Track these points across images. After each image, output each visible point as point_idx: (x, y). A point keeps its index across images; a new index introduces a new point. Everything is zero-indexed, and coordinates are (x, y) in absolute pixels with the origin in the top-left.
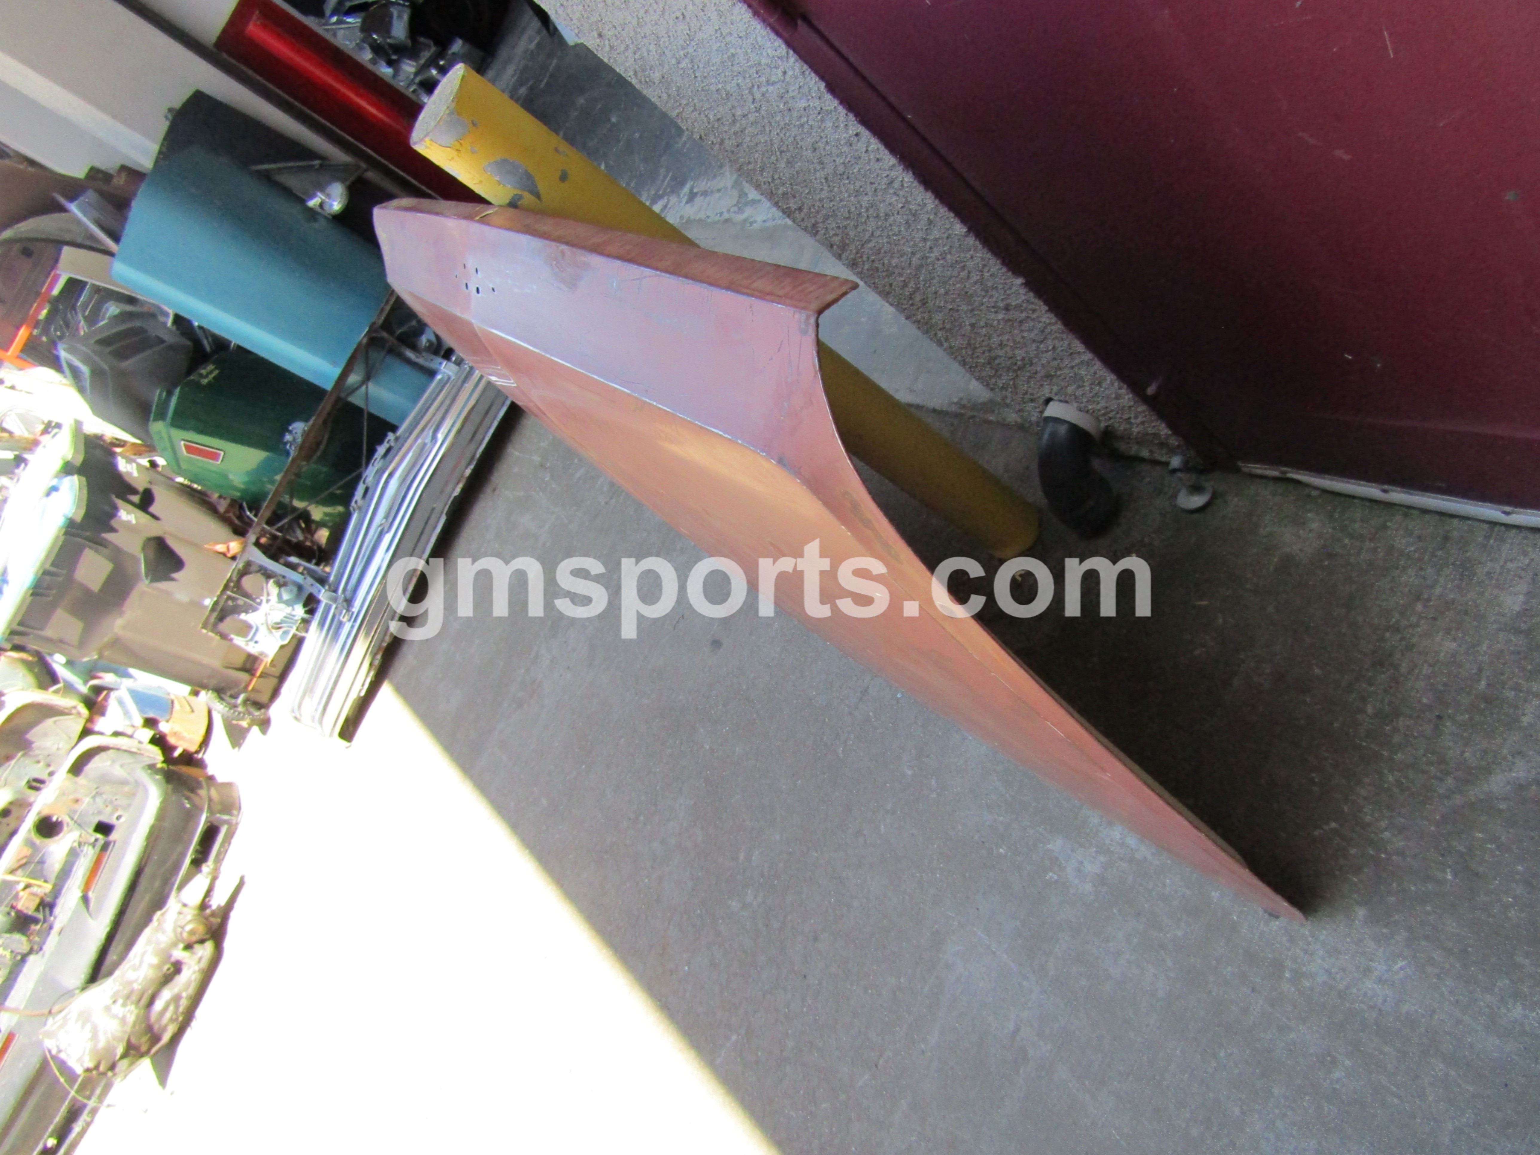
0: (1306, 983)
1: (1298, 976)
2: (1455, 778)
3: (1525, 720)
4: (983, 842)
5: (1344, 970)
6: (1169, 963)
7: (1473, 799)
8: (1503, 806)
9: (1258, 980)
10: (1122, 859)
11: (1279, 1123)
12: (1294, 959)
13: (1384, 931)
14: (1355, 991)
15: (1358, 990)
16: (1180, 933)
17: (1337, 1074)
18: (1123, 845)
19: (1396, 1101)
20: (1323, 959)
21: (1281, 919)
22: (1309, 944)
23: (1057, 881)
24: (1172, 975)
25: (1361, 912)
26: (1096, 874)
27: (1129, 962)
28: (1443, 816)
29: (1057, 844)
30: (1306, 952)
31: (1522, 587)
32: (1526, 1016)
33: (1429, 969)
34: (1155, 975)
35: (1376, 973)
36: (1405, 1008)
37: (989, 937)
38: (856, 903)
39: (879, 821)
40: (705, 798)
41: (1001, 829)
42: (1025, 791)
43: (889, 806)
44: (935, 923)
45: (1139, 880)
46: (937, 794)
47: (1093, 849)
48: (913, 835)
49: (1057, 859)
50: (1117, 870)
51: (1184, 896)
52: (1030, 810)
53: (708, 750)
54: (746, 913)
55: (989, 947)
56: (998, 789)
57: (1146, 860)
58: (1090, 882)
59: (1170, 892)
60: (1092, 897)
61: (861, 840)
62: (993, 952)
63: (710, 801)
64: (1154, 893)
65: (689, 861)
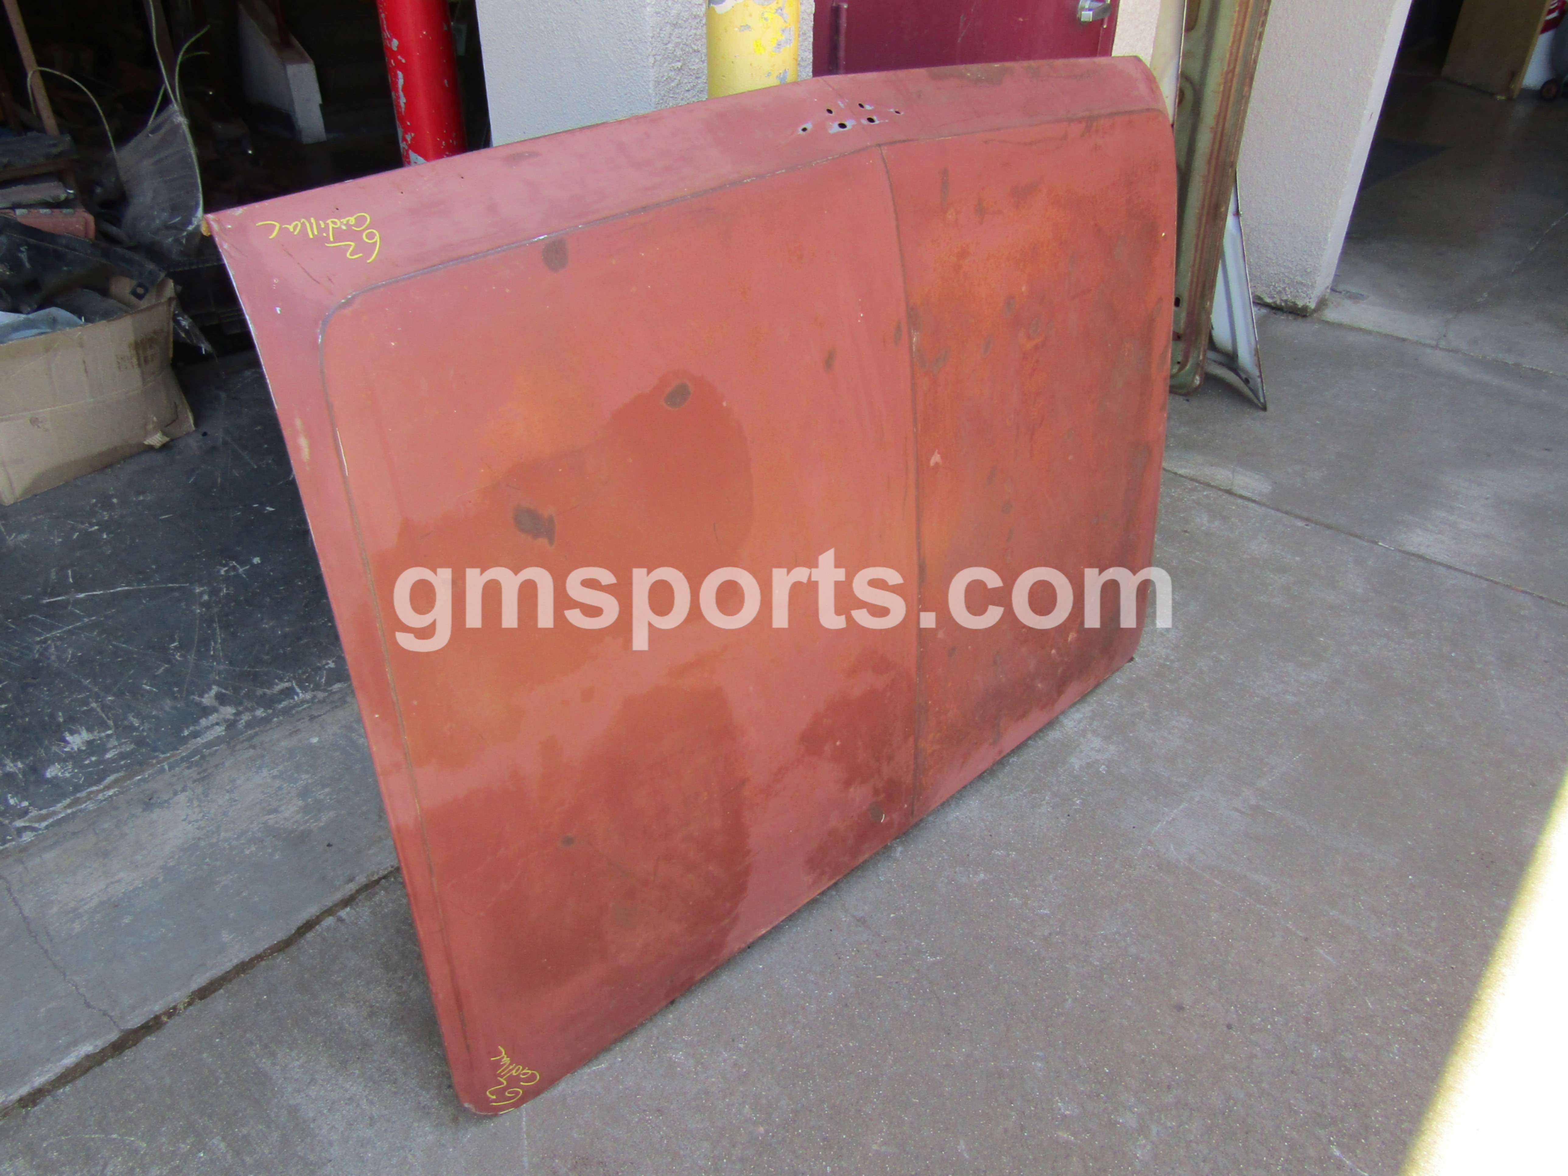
4: (1068, 816)
6: (1167, 713)
9: (1173, 675)
10: (1091, 724)
11: (1258, 683)
16: (1146, 704)
17: (1222, 658)
18: (1080, 722)
22: (1149, 650)
23: (1107, 767)
29: (1076, 762)
30: (1154, 652)
37: (1159, 821)
38: (1133, 950)
39: (1036, 914)
41: (1057, 799)
42: (1023, 776)
43: (1018, 901)
44: (1149, 867)
45: (1107, 717)
46: (1012, 850)
47: (1081, 740)
48: (1054, 878)
49: (1087, 763)
50: (1099, 728)
51: (1119, 696)
52: (1042, 775)
54: (1154, 1126)
55: (1169, 823)
56: (1017, 797)
57: (1092, 711)
58: (1107, 746)
59: (1116, 703)
60: (1120, 746)
61: (1056, 939)
62: (1174, 820)
64: (1117, 712)
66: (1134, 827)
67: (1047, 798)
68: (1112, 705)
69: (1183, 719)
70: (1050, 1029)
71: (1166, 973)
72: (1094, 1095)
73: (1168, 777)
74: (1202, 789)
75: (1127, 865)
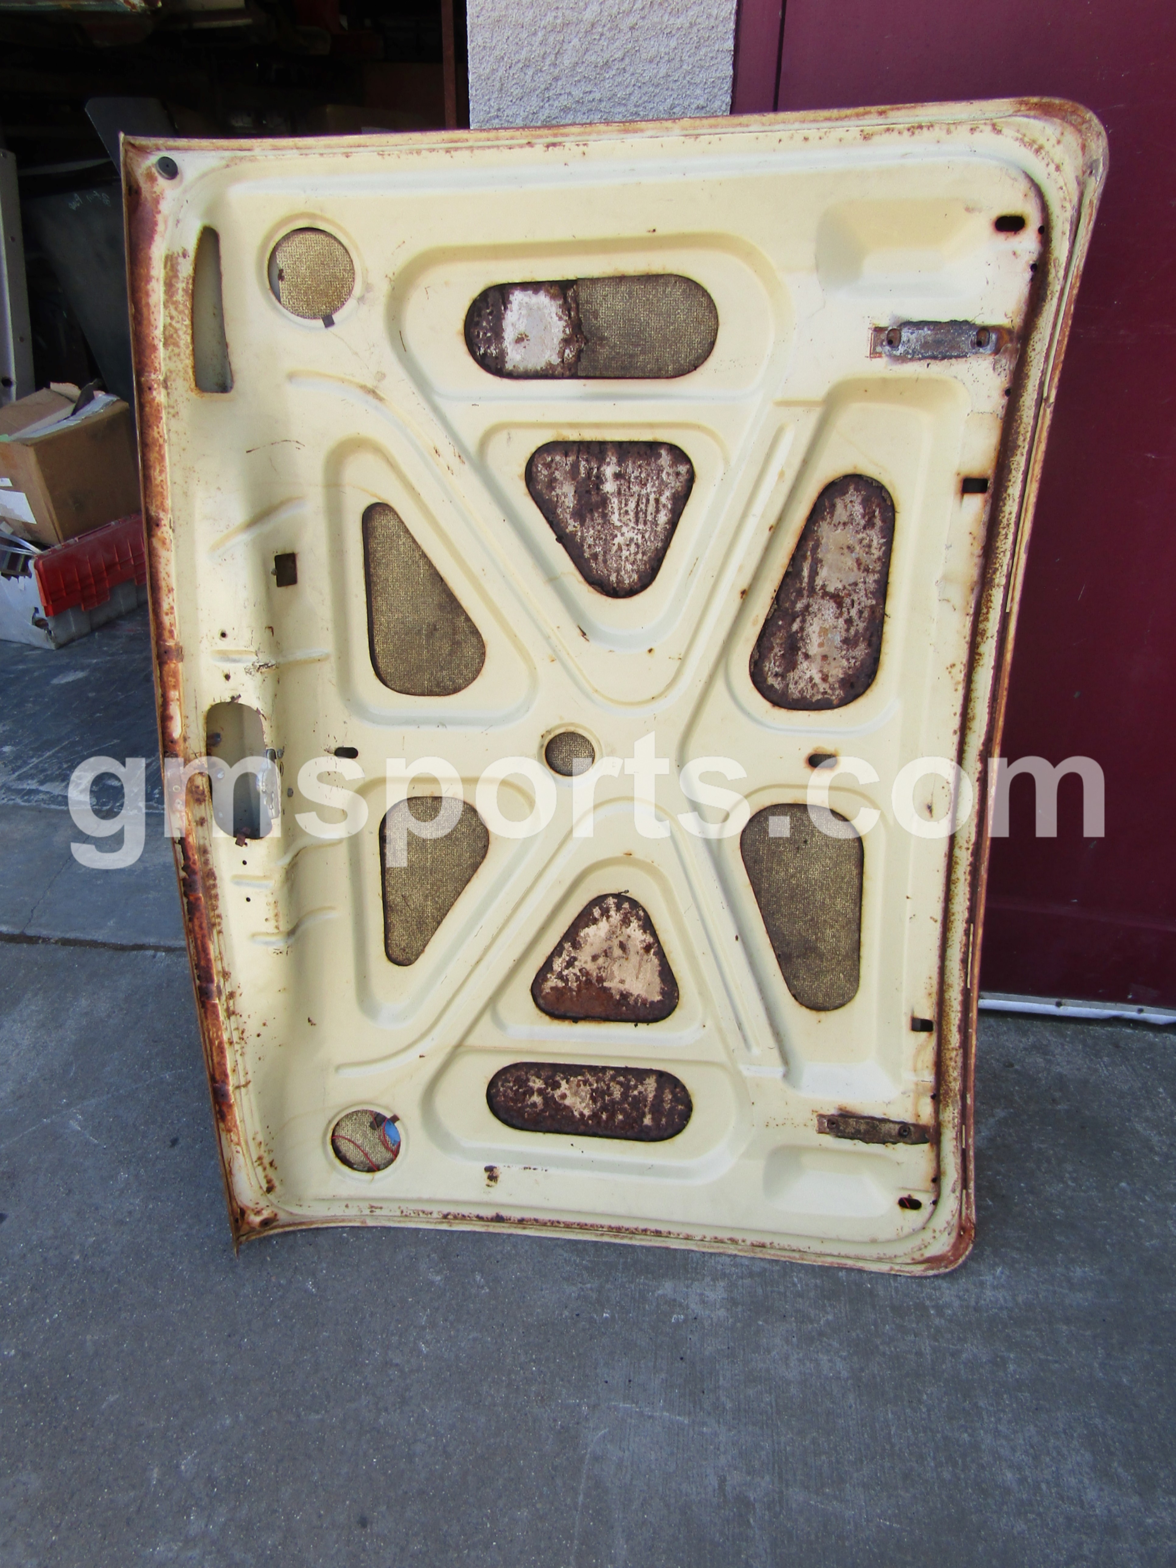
0: (948, 1312)
1: (940, 1310)
4: (578, 1315)
6: (835, 1344)
9: (914, 1325)
11: (1000, 1427)
12: (930, 1298)
14: (983, 1302)
15: (985, 1300)
16: (830, 1317)
17: (1011, 1367)
19: (1056, 1365)
20: (949, 1289)
23: (685, 1321)
24: (844, 1354)
26: (723, 1299)
27: (799, 1360)
29: (667, 1288)
30: (934, 1289)
32: (1084, 1272)
33: (1017, 1265)
34: (830, 1361)
35: (988, 1283)
36: (1020, 1299)
37: (637, 1403)
38: (419, 1447)
39: (415, 1343)
40: (28, 1424)
41: (594, 1296)
42: (604, 1252)
43: (423, 1321)
44: (555, 1421)
45: (769, 1289)
46: (489, 1287)
47: (708, 1279)
48: (475, 1340)
49: (675, 1300)
50: (743, 1287)
51: (816, 1286)
52: (620, 1267)
53: (15, 1356)
54: (198, 1551)
55: (641, 1414)
56: (570, 1260)
57: (765, 1270)
58: (721, 1307)
59: (802, 1287)
60: (730, 1320)
61: (394, 1373)
62: (650, 1417)
63: (44, 1425)
64: (788, 1294)
65: (15, 1530)
66: (606, 1382)
67: (589, 1286)
68: (794, 1285)
69: (840, 1365)
70: (274, 1413)
71: (406, 1493)
72: (211, 1481)
73: (719, 1387)
74: (730, 1430)
75: (542, 1397)
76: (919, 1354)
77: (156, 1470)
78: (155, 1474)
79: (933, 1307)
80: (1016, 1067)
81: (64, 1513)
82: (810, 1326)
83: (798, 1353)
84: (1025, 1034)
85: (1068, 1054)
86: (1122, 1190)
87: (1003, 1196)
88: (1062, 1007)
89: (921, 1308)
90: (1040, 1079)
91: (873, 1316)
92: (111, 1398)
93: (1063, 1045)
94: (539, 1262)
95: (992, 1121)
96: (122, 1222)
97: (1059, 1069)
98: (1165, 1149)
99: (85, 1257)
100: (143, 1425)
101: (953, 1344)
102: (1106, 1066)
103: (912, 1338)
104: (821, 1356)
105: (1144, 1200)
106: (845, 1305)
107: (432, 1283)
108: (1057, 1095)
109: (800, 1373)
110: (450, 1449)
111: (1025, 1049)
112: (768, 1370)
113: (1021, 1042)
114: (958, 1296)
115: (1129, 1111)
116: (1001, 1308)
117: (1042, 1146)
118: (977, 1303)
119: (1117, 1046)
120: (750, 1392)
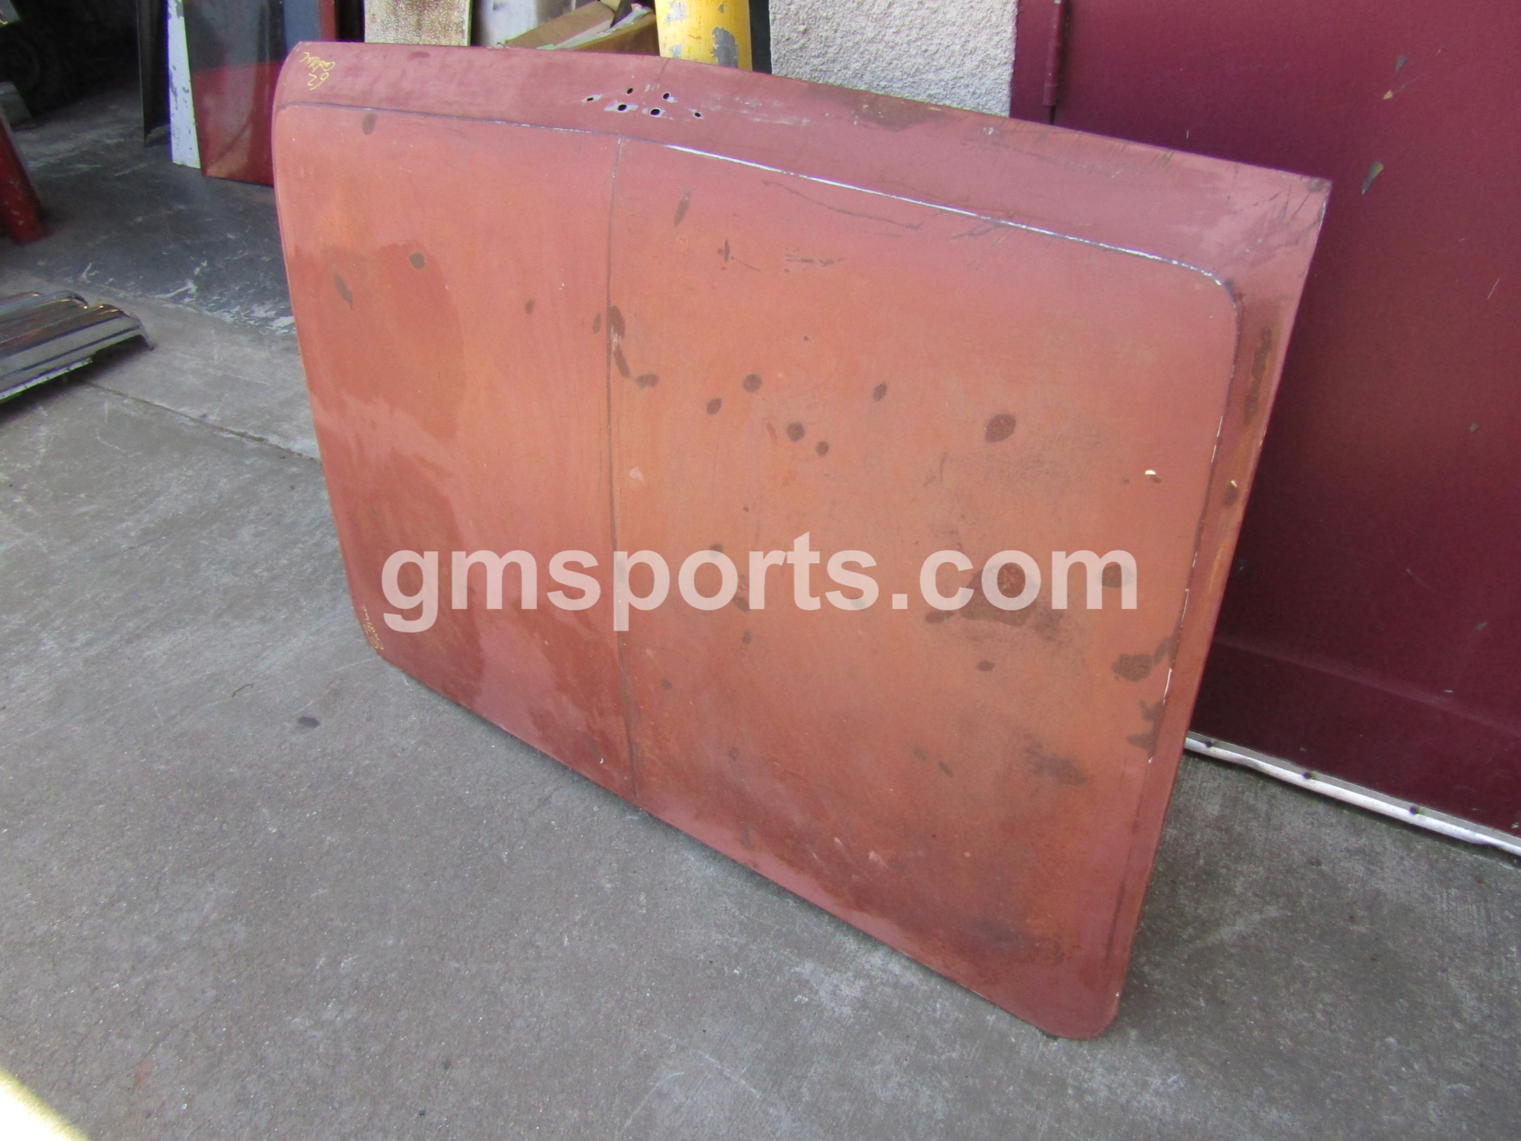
0: (1089, 1098)
1: (1080, 1093)
2: (1193, 928)
3: (1238, 890)
4: (711, 962)
5: (1123, 1085)
6: (946, 1083)
7: (1210, 944)
8: (1233, 951)
9: (1042, 1098)
10: (884, 984)
12: (1075, 1077)
13: (1155, 1049)
14: (1136, 1104)
15: (1139, 1102)
16: (954, 1055)
18: (885, 971)
20: (1103, 1077)
21: (1059, 1040)
22: (1088, 1062)
23: (807, 1004)
24: (951, 1097)
25: (1133, 1033)
26: (855, 997)
27: (900, 1084)
28: (1189, 956)
29: (807, 968)
30: (1086, 1070)
31: (1217, 800)
32: (1281, 1118)
33: (1198, 1081)
34: (931, 1097)
35: (1153, 1087)
36: (1182, 1117)
37: (721, 1061)
38: (519, 1023)
39: (561, 933)
40: (259, 889)
41: (735, 950)
42: (765, 914)
43: (578, 918)
44: (642, 1047)
45: (907, 1005)
46: (648, 910)
47: (850, 974)
48: (612, 950)
49: (808, 981)
50: (880, 994)
51: (957, 1019)
52: (772, 933)
53: (275, 834)
54: (321, 1033)
55: (721, 1072)
56: (730, 910)
57: (912, 985)
58: (848, 1005)
59: (941, 1015)
60: (852, 1020)
61: (532, 952)
62: (726, 1078)
63: (269, 893)
64: (923, 1017)
65: (213, 964)
66: (704, 1031)
67: (735, 939)
68: (934, 1010)
71: (490, 1055)
72: (356, 985)
73: (807, 1077)
74: (794, 1121)
75: (642, 1022)
76: (1033, 1128)
77: (323, 959)
78: (321, 961)
79: (1074, 1087)
80: (1324, 867)
81: (248, 965)
82: (929, 1056)
83: (902, 1078)
84: (1358, 833)
85: (1404, 871)
86: (1388, 1047)
87: (1223, 1002)
88: (1418, 815)
89: (1060, 1083)
90: (1348, 890)
91: (1001, 1071)
92: (321, 891)
93: (1402, 858)
94: (702, 903)
95: (1256, 917)
96: (394, 756)
97: (1381, 886)
98: (1476, 1019)
99: (357, 774)
100: (332, 920)
101: (1075, 1132)
102: (1448, 899)
103: (1034, 1109)
104: (924, 1088)
105: (1410, 1067)
106: (977, 1049)
107: (603, 888)
108: (1361, 913)
109: (894, 1097)
110: (544, 1034)
111: (1347, 850)
112: (862, 1081)
113: (1346, 840)
114: (1109, 1088)
115: (1452, 960)
116: (1153, 1118)
117: (1305, 963)
118: (1128, 1102)
119: (1479, 880)
120: (835, 1095)
